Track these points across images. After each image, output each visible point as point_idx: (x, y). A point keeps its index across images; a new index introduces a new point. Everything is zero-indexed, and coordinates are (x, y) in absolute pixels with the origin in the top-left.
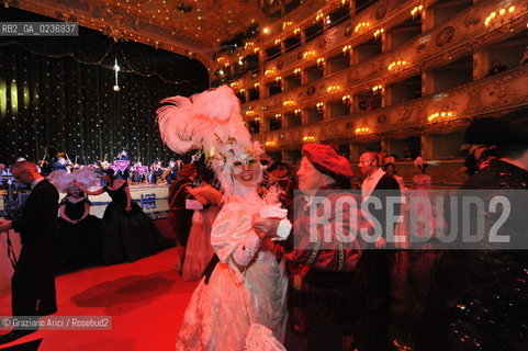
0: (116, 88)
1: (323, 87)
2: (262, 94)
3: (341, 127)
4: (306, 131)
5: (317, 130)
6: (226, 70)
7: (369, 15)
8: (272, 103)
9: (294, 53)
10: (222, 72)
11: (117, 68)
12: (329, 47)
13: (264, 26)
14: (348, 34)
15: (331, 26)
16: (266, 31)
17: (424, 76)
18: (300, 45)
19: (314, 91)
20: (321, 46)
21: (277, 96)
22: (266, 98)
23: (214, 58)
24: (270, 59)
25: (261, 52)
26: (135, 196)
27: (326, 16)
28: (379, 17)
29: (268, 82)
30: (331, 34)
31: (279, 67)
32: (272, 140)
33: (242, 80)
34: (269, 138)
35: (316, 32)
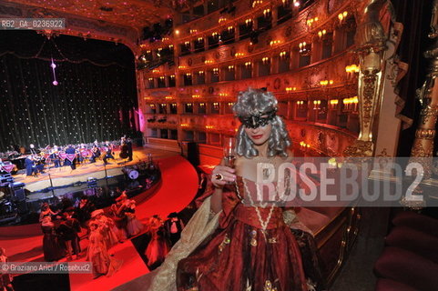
0: (55, 83)
1: (218, 89)
2: (177, 83)
3: (229, 123)
4: (208, 120)
5: (215, 121)
6: (148, 56)
7: (244, 46)
9: (199, 55)
10: (144, 59)
11: (54, 66)
12: (222, 60)
14: (233, 55)
15: (222, 44)
16: (177, 32)
18: (203, 50)
19: (213, 91)
20: (217, 56)
21: (189, 87)
22: (180, 87)
23: (138, 44)
24: (183, 55)
25: (175, 48)
26: (83, 179)
27: (218, 35)
28: (250, 50)
29: (182, 74)
30: (223, 50)
31: (190, 64)
32: (186, 122)
33: (161, 68)
34: (184, 120)
35: (213, 44)
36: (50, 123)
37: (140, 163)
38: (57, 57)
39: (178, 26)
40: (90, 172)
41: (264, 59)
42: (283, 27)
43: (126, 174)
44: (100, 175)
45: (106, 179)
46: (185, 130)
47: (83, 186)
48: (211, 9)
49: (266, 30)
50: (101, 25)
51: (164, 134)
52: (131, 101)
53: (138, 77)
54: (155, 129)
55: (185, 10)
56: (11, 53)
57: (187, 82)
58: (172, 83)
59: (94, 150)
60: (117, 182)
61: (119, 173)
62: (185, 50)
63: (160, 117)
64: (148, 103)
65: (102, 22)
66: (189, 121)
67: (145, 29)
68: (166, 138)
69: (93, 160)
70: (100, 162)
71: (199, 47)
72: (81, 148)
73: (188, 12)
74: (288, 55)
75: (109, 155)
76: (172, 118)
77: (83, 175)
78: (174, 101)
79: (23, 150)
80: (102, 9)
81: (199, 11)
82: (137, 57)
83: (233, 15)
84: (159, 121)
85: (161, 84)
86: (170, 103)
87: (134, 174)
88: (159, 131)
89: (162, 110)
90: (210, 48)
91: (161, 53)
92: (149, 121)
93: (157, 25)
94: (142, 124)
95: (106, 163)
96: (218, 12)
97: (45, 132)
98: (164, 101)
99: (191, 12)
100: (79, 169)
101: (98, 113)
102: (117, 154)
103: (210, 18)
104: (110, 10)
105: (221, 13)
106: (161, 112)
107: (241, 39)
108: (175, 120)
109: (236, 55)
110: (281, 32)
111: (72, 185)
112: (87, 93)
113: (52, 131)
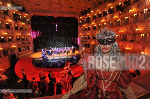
0: (57, 30)
2: (91, 29)
6: (82, 21)
8: (93, 32)
9: (99, 19)
10: (81, 22)
11: (57, 25)
12: (108, 19)
13: (92, 10)
14: (112, 17)
15: (108, 14)
16: (92, 12)
17: (128, 35)
18: (101, 17)
20: (106, 19)
21: (95, 30)
23: (79, 17)
24: (94, 19)
25: (91, 17)
26: (61, 58)
27: (107, 11)
28: (120, 15)
29: (93, 26)
30: (108, 16)
31: (96, 22)
32: (93, 42)
33: (86, 24)
34: (92, 42)
35: (105, 14)
36: (55, 41)
37: (77, 55)
38: (57, 23)
39: (92, 9)
40: (63, 56)
41: (126, 18)
42: (136, 4)
43: (73, 58)
44: (66, 57)
45: (67, 58)
46: (92, 45)
47: (61, 60)
48: (105, 2)
49: (128, 6)
50: (69, 12)
51: (86, 46)
52: (76, 35)
53: (79, 27)
54: (83, 44)
55: (95, 3)
56: (47, 23)
57: (95, 28)
58: (89, 29)
59: (65, 50)
60: (70, 60)
61: (71, 57)
62: (94, 17)
63: (84, 40)
64: (81, 35)
65: (69, 11)
66: (94, 42)
67: (82, 12)
68: (86, 47)
69: (64, 53)
70: (66, 53)
71: (100, 16)
72: (61, 49)
73: (96, 4)
74: (138, 15)
75: (69, 52)
76: (88, 41)
77: (61, 56)
78: (89, 35)
79: (48, 49)
80: (70, 7)
81: (100, 3)
82: (79, 21)
83: (114, 2)
84: (84, 42)
85: (86, 29)
86: (88, 35)
87: (75, 58)
88: (84, 45)
89: (85, 38)
90: (104, 16)
91: (86, 19)
92: (81, 41)
93: (85, 10)
94: (79, 42)
95: (68, 54)
96: (107, 2)
97: (53, 44)
98: (86, 35)
99: (97, 4)
100: (60, 55)
101: (67, 39)
102: (71, 51)
103: (104, 5)
104: (72, 7)
105: (109, 2)
106: (85, 39)
107: (117, 11)
108: (89, 41)
109: (114, 17)
110: (135, 6)
111: (58, 59)
112: (64, 33)
113: (55, 44)
